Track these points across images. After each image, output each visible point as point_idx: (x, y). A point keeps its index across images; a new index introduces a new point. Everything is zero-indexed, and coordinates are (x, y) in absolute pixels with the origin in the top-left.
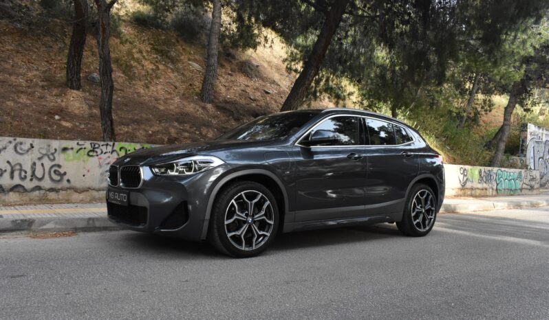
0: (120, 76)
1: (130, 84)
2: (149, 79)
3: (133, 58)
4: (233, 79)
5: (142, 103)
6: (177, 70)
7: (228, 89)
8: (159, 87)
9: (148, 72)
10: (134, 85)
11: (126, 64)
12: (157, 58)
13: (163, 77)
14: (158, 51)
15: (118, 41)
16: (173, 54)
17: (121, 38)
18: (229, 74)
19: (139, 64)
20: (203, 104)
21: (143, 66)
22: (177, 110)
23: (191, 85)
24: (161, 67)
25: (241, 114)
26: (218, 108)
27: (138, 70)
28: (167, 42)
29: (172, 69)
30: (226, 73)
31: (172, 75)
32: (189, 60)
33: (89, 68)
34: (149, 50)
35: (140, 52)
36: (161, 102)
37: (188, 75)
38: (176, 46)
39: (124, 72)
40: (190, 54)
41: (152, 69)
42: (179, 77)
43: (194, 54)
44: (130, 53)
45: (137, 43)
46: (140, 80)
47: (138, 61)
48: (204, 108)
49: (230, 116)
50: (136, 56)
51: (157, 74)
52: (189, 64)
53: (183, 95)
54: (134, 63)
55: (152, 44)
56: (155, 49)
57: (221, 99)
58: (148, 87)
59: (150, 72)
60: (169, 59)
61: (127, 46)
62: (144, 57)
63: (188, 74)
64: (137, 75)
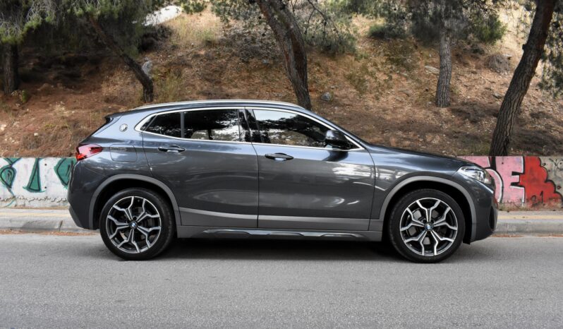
0: (351, 92)
1: (360, 98)
2: (380, 90)
3: (367, 72)
4: (477, 77)
5: (366, 116)
6: (412, 77)
7: (470, 89)
8: (390, 97)
9: (380, 83)
10: (364, 98)
11: (360, 80)
12: (391, 68)
13: (395, 87)
14: (392, 61)
15: (353, 58)
16: (409, 61)
17: (356, 55)
18: (473, 72)
19: (373, 77)
20: (436, 109)
21: (376, 78)
22: (405, 119)
23: (427, 90)
24: (394, 76)
25: (479, 116)
26: (454, 111)
27: (370, 83)
28: (405, 51)
29: (406, 77)
30: (469, 72)
31: (405, 83)
32: (426, 64)
33: (323, 88)
34: (384, 61)
35: (375, 65)
36: (389, 112)
37: (423, 81)
38: (414, 52)
39: (356, 88)
40: (428, 58)
41: (385, 80)
42: (413, 84)
43: (432, 57)
44: (364, 68)
45: (372, 57)
46: (371, 93)
47: (372, 74)
48: (436, 113)
49: (466, 118)
50: (370, 69)
51: (389, 85)
52: (426, 68)
53: (416, 102)
54: (367, 77)
55: (388, 55)
56: (390, 59)
57: (459, 101)
58: (378, 99)
59: (382, 83)
60: (405, 67)
61: (362, 61)
62: (378, 69)
63: (423, 79)
64: (368, 88)
